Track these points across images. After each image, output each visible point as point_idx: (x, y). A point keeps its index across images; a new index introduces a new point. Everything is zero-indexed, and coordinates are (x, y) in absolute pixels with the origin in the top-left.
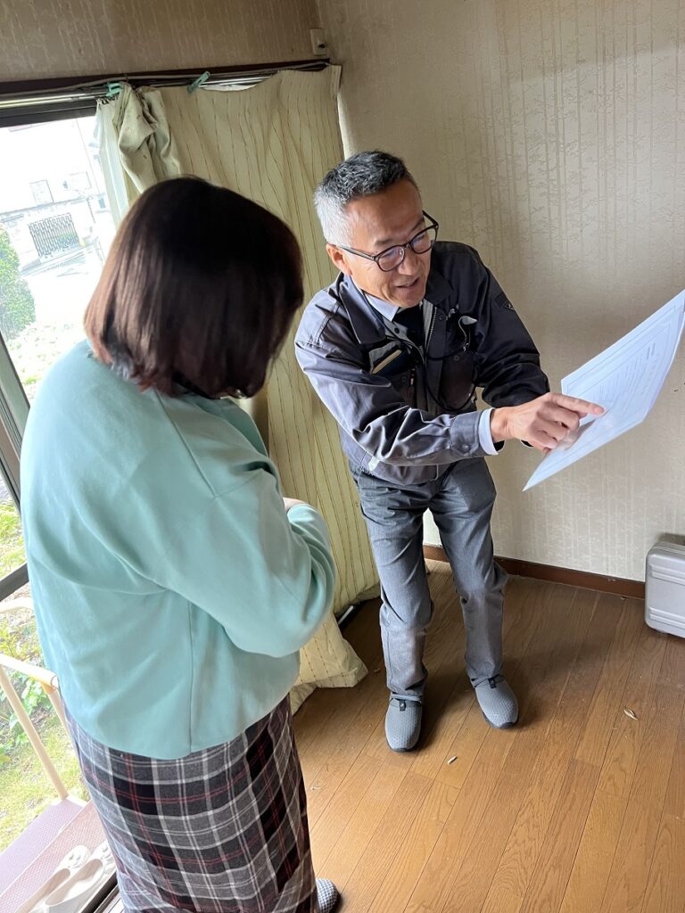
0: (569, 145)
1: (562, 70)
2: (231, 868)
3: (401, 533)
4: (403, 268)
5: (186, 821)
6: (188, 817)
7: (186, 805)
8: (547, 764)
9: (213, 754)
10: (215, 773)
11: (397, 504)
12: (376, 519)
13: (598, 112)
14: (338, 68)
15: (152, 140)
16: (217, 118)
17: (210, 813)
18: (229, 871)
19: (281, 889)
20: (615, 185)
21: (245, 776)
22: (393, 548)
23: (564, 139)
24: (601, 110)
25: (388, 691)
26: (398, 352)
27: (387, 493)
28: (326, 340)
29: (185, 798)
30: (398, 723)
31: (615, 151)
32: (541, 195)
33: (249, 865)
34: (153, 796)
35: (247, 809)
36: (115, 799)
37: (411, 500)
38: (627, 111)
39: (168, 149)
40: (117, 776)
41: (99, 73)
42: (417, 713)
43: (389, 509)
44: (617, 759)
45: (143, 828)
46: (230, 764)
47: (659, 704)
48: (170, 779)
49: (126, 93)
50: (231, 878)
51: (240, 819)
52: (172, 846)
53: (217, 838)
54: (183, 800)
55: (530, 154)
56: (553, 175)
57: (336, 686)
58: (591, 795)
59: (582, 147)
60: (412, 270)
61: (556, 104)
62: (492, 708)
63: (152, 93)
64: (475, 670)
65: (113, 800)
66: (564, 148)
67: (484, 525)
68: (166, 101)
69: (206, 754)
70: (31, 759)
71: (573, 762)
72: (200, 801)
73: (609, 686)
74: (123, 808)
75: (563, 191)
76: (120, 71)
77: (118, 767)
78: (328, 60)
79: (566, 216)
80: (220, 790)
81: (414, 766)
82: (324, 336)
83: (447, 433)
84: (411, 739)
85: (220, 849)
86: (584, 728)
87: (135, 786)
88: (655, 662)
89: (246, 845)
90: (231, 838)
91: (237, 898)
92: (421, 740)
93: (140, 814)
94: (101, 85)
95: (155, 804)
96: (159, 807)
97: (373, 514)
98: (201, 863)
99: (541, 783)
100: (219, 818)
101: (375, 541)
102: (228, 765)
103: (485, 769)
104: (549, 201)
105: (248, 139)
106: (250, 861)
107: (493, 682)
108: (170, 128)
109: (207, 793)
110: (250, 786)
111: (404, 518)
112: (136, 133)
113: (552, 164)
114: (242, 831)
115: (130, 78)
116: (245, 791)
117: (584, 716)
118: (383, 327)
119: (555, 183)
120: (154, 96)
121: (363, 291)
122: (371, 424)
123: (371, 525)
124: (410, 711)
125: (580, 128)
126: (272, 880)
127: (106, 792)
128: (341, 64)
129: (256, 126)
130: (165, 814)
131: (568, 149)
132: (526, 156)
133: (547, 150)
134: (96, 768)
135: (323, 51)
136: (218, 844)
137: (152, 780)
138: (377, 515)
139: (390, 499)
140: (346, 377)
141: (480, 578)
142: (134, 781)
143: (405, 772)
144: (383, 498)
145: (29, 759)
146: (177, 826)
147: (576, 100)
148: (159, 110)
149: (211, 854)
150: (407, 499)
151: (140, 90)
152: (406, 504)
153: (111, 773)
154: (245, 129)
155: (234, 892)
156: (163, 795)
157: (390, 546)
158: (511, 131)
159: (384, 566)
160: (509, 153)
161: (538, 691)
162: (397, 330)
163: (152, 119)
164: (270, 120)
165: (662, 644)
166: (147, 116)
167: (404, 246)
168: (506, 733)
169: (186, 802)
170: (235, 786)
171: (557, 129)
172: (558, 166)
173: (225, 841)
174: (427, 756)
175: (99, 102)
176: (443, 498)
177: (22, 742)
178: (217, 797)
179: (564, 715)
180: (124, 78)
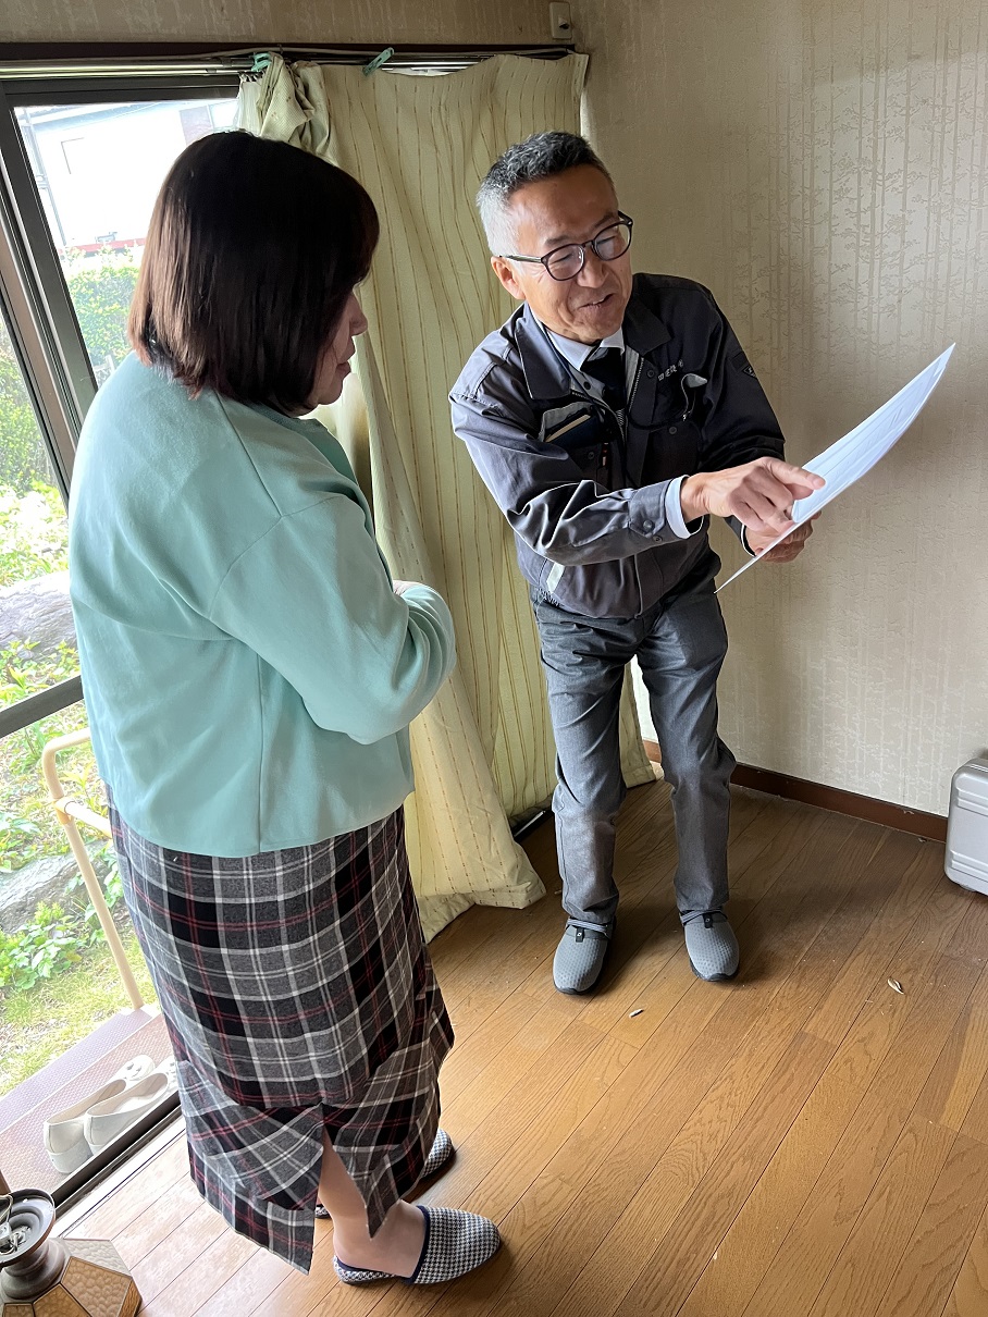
0: (891, 175)
1: (887, 68)
2: (311, 1031)
3: (588, 687)
4: (584, 277)
5: (255, 956)
6: (257, 951)
7: (255, 933)
8: (764, 1034)
9: (290, 868)
10: (293, 894)
11: (587, 648)
12: (556, 666)
13: (933, 131)
14: (582, 59)
15: (307, 133)
16: (400, 111)
17: (285, 948)
18: (308, 1035)
19: (372, 1073)
20: (951, 235)
21: (332, 907)
22: (575, 706)
23: (884, 167)
24: (938, 128)
25: (565, 916)
26: (586, 417)
27: (575, 632)
28: (487, 392)
29: (254, 923)
30: (571, 956)
31: (954, 188)
32: (848, 247)
33: (333, 1028)
34: (215, 920)
35: (331, 952)
36: (170, 928)
37: (606, 644)
38: (974, 130)
39: (326, 145)
40: (173, 891)
41: (246, 41)
42: (599, 948)
43: (574, 653)
44: (863, 1040)
45: (202, 970)
46: (312, 887)
47: (939, 978)
48: (236, 896)
49: (276, 68)
50: (311, 1046)
51: (324, 963)
52: (237, 997)
53: (293, 985)
54: (252, 926)
55: (836, 187)
56: (866, 219)
57: (499, 905)
58: (816, 1078)
59: (908, 181)
60: (596, 280)
61: (876, 116)
62: (702, 952)
63: (309, 69)
64: (687, 898)
65: (166, 930)
66: (883, 181)
67: (708, 688)
68: (327, 80)
69: (281, 867)
70: (107, 963)
71: (800, 1036)
72: (273, 930)
73: (875, 946)
74: (178, 940)
75: (877, 242)
76: (273, 40)
77: (175, 879)
78: (572, 47)
79: (880, 278)
80: (299, 918)
81: (584, 1013)
82: (484, 386)
83: (625, 507)
84: (584, 979)
85: (297, 1001)
86: (825, 996)
87: (193, 904)
88: (948, 925)
89: (330, 1001)
90: (312, 988)
91: (318, 1076)
92: (597, 983)
93: (199, 947)
94: (246, 55)
95: (217, 932)
96: (222, 937)
97: (553, 658)
98: (274, 1021)
99: (751, 1055)
100: (298, 956)
101: (553, 695)
102: (309, 887)
103: (678, 1029)
104: (858, 255)
105: (441, 143)
106: (334, 1024)
107: (710, 918)
108: (330, 116)
109: (282, 920)
110: (337, 923)
111: (595, 667)
112: (284, 121)
113: (865, 204)
114: (325, 981)
115: (285, 49)
116: (331, 927)
117: (830, 980)
118: (568, 376)
119: (868, 230)
120: (312, 73)
121: (544, 326)
122: (530, 503)
123: (549, 673)
124: (588, 943)
125: (906, 152)
126: (362, 1058)
127: (160, 920)
128: (589, 53)
129: (454, 127)
130: (229, 946)
131: (887, 183)
132: (831, 191)
133: (859, 183)
134: (149, 883)
135: (566, 34)
136: (295, 993)
137: (214, 896)
138: (558, 661)
139: (578, 640)
140: (508, 443)
141: (695, 758)
142: (192, 897)
143: (570, 1019)
144: (568, 637)
145: (104, 961)
146: (242, 965)
147: (904, 112)
148: (317, 92)
149: (284, 1007)
150: (602, 643)
151: (295, 64)
152: (600, 649)
153: (165, 888)
154: (438, 129)
155: (315, 1066)
156: (227, 920)
157: (571, 703)
158: (812, 154)
159: (561, 729)
160: (807, 184)
161: (774, 943)
162: (587, 385)
163: (307, 103)
164: (477, 119)
165: (963, 905)
166: (301, 99)
167: (584, 245)
168: (717, 989)
169: (255, 928)
170: (317, 917)
171: (875, 153)
172: (872, 208)
173: (304, 991)
174: (603, 1004)
175: (243, 79)
176: (654, 646)
177: (98, 940)
178: (294, 927)
179: (802, 977)
180: (277, 49)
